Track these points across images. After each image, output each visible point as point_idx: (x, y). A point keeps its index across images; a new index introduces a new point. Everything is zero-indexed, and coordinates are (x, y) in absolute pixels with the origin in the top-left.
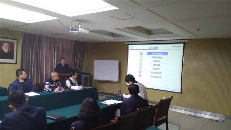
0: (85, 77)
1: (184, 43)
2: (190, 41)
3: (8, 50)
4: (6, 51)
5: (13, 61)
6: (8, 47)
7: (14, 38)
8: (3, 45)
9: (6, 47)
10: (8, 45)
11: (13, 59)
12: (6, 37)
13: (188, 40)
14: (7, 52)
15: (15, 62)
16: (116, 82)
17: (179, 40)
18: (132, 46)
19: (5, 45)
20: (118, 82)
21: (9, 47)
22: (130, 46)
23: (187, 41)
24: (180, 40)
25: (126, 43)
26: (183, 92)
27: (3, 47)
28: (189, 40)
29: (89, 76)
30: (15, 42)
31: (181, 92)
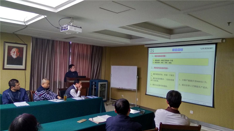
0: (101, 85)
1: (216, 44)
2: (224, 41)
3: (17, 55)
4: (14, 56)
5: (23, 67)
6: (16, 52)
7: (24, 43)
8: (11, 51)
9: (14, 52)
10: (17, 50)
11: (22, 65)
12: (15, 42)
13: (221, 39)
14: (16, 57)
15: (24, 68)
16: (134, 91)
17: (209, 40)
18: (152, 49)
19: (14, 50)
20: (136, 90)
21: (18, 52)
22: (150, 49)
23: (220, 41)
24: (211, 40)
25: (145, 46)
26: (215, 106)
27: (11, 52)
28: (223, 39)
29: (106, 83)
30: (25, 47)
31: (213, 107)
